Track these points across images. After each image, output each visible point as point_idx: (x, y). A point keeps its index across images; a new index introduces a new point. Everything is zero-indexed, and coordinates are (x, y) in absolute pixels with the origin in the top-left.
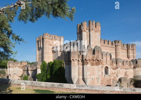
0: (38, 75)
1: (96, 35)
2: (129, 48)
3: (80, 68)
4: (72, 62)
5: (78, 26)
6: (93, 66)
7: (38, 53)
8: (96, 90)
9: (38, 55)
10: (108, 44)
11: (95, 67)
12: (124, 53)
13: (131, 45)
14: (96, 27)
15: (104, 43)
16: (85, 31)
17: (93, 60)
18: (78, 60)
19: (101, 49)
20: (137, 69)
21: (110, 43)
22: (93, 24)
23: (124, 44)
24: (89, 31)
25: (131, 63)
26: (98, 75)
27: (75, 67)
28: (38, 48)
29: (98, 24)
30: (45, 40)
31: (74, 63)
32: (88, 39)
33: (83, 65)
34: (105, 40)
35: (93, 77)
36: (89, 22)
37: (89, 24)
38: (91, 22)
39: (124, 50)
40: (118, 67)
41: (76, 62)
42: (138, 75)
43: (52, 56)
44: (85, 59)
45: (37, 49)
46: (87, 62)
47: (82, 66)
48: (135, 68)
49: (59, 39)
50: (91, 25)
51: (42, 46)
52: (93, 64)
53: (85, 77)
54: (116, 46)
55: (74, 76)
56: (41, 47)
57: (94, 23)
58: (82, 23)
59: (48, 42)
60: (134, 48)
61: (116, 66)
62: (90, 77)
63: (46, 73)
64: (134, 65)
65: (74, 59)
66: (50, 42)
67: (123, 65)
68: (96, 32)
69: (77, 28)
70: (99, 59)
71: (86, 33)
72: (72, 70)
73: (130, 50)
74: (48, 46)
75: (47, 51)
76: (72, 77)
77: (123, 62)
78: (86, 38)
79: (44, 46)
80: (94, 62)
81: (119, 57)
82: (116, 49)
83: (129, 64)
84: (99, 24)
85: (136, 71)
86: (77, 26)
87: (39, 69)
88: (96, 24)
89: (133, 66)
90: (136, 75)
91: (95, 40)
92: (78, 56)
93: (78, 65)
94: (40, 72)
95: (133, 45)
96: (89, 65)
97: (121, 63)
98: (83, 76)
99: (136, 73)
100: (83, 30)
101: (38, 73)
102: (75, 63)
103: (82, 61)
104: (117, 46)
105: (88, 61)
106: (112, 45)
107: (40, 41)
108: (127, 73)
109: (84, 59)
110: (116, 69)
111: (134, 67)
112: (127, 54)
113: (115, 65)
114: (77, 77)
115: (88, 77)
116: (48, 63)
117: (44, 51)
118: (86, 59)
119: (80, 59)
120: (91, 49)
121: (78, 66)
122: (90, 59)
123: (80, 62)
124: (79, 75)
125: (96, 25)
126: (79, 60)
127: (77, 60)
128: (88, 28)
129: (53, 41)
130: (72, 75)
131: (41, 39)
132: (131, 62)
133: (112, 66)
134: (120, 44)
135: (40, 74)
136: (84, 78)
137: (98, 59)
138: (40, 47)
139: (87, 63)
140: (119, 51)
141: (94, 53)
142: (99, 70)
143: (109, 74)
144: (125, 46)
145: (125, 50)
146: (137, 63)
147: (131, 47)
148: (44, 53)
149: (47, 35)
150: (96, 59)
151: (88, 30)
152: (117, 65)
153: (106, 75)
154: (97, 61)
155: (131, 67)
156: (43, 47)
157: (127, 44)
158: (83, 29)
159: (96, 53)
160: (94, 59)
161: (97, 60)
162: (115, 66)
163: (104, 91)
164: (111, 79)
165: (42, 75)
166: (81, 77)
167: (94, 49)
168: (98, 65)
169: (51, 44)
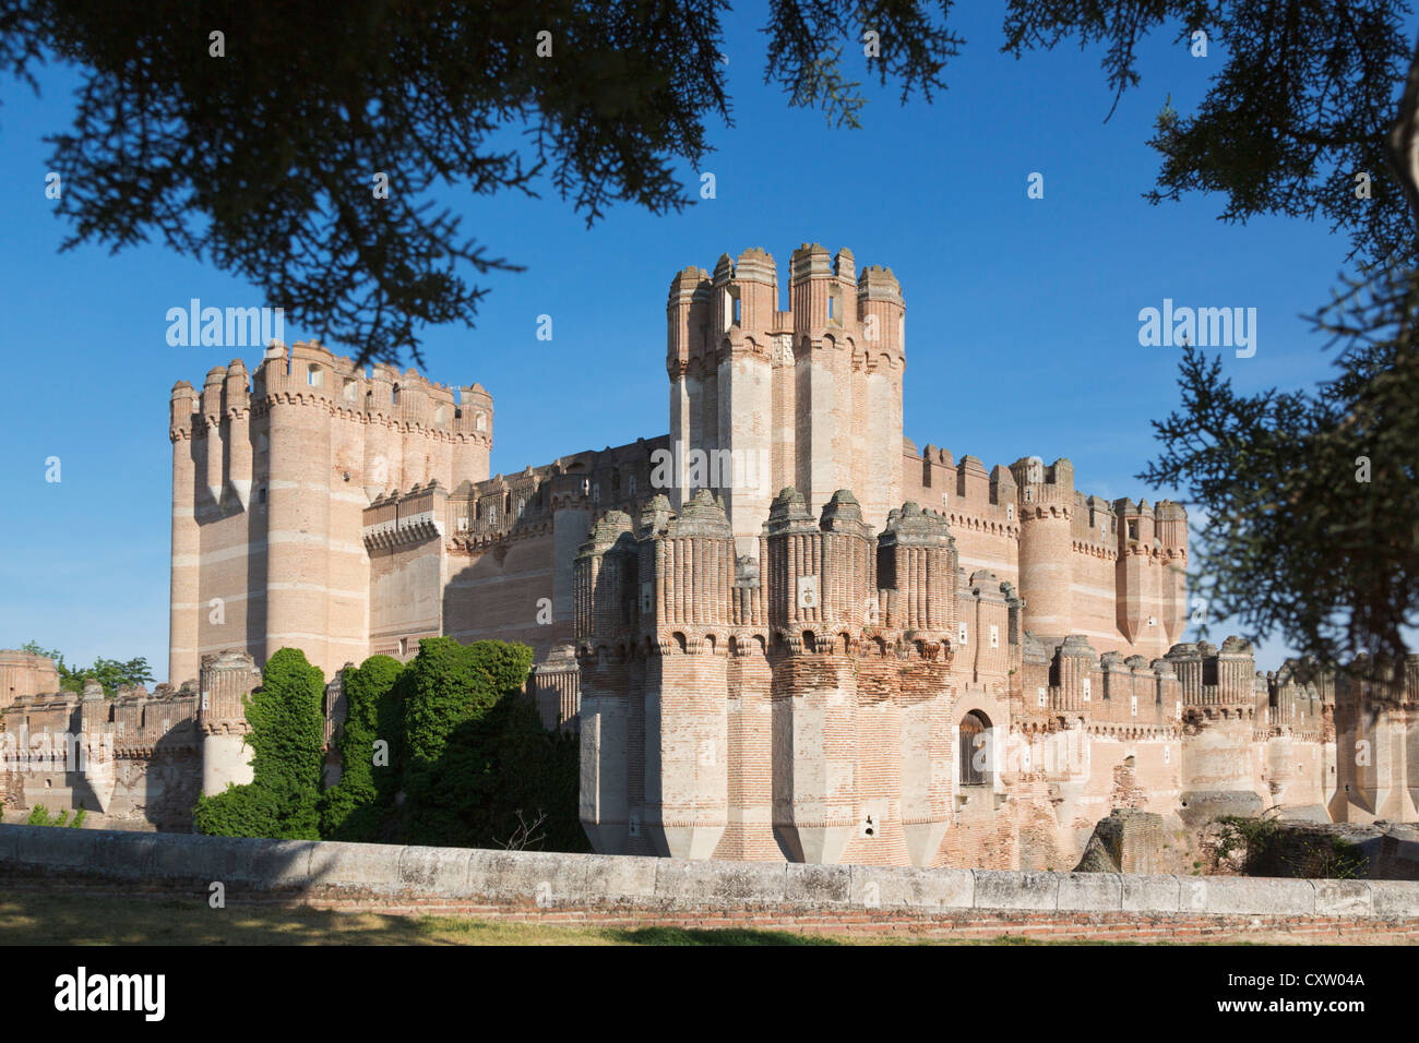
0: (220, 802)
1: (860, 393)
2: (1134, 534)
3: (748, 725)
4: (673, 664)
5: (687, 294)
6: (882, 706)
7: (190, 561)
8: (1155, 920)
9: (190, 585)
10: (961, 492)
11: (899, 713)
12: (1089, 581)
13: (1148, 511)
14: (861, 315)
15: (927, 482)
16: (757, 350)
17: (878, 639)
18: (734, 645)
19: (952, 540)
20: (1212, 736)
21: (977, 484)
22: (835, 286)
23: (1091, 502)
24: (803, 347)
25: (1170, 676)
26: (925, 792)
27: (702, 713)
28: (198, 504)
29: (886, 288)
30: (283, 415)
31: (692, 677)
32: (789, 435)
33: (783, 689)
34: (934, 456)
35: (876, 809)
36: (802, 258)
37: (804, 280)
38: (820, 265)
39: (1091, 560)
40: (1071, 718)
41: (710, 666)
42: (1222, 787)
43: (364, 595)
44: (808, 635)
45: (187, 511)
46: (828, 659)
47: (766, 708)
48: (1199, 728)
49: (441, 415)
50: (819, 288)
51: (244, 486)
52: (874, 688)
53: (800, 817)
54: (1024, 516)
55: (686, 806)
56: (230, 491)
57: (848, 270)
58: (724, 262)
59: (327, 438)
60: (1172, 538)
61: (1054, 702)
62: (847, 811)
63: (321, 787)
64: (1186, 700)
65: (687, 630)
66: (346, 446)
67: (1106, 695)
68: (865, 362)
69: (673, 307)
70: (930, 638)
71: (766, 371)
72: (667, 740)
73: (1144, 558)
74: (317, 487)
75: (315, 539)
76: (668, 816)
77: (1105, 666)
78: (767, 419)
79: (276, 485)
80: (891, 667)
81: (1050, 619)
82: (1023, 542)
83: (1150, 685)
84: (893, 290)
85: (1201, 754)
86: (676, 286)
87: (236, 743)
88: (862, 281)
89: (1179, 706)
90: (1204, 787)
91: (858, 443)
92: (725, 602)
93: (732, 694)
94: (246, 777)
95: (1165, 513)
96: (840, 698)
97: (1093, 681)
98: (783, 799)
99: (1208, 771)
100: (738, 340)
101: (215, 786)
102: (703, 673)
103: (778, 649)
104: (1039, 511)
105: (838, 657)
106: (994, 499)
107: (225, 423)
108: (1134, 772)
109: (795, 634)
110: (1049, 729)
111: (1191, 718)
112: (1112, 595)
113: (1041, 694)
114: (722, 815)
115: (832, 813)
116: (345, 673)
117: (278, 537)
118: (816, 628)
119: (750, 630)
120: (859, 538)
121: (725, 706)
122: (855, 634)
123: (758, 667)
124: (737, 797)
125: (862, 299)
126: (745, 637)
127: (723, 639)
128: (789, 323)
129: (378, 430)
130: (666, 798)
131: (240, 404)
132: (1168, 665)
133: (1018, 704)
134: (1060, 496)
135: (239, 791)
136: (792, 828)
137: (925, 635)
138: (217, 489)
139: (829, 679)
140: (1053, 567)
141: (886, 576)
142: (928, 747)
143: (997, 780)
144: (1104, 521)
145: (1101, 553)
146: (1211, 677)
147: (1146, 527)
148: (278, 565)
149: (313, 368)
150: (908, 635)
151: (787, 340)
152: (1062, 694)
153: (973, 794)
154: (913, 658)
155: (1167, 711)
156: (262, 494)
157: (1120, 505)
158: (736, 322)
159: (902, 574)
160: (890, 637)
161: (920, 644)
162: (1044, 705)
163: (1220, 920)
164: (1015, 832)
165: (273, 801)
166: (760, 816)
167: (888, 537)
168: (924, 694)
169: (355, 463)
